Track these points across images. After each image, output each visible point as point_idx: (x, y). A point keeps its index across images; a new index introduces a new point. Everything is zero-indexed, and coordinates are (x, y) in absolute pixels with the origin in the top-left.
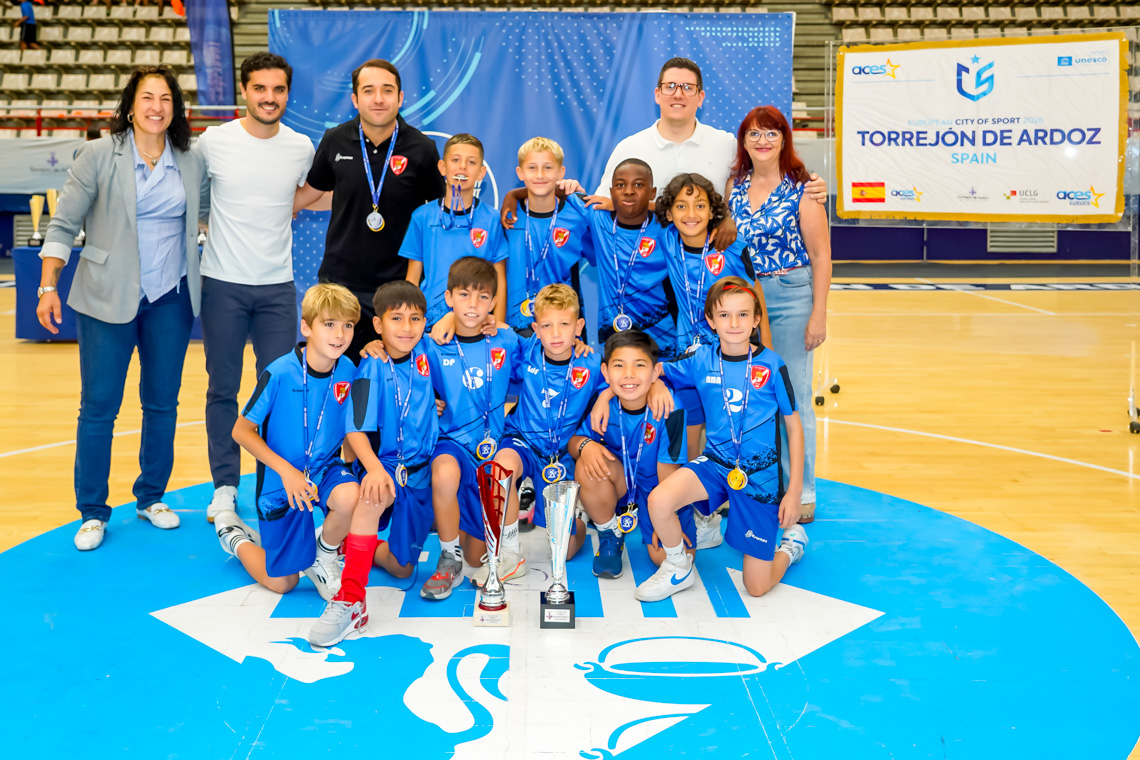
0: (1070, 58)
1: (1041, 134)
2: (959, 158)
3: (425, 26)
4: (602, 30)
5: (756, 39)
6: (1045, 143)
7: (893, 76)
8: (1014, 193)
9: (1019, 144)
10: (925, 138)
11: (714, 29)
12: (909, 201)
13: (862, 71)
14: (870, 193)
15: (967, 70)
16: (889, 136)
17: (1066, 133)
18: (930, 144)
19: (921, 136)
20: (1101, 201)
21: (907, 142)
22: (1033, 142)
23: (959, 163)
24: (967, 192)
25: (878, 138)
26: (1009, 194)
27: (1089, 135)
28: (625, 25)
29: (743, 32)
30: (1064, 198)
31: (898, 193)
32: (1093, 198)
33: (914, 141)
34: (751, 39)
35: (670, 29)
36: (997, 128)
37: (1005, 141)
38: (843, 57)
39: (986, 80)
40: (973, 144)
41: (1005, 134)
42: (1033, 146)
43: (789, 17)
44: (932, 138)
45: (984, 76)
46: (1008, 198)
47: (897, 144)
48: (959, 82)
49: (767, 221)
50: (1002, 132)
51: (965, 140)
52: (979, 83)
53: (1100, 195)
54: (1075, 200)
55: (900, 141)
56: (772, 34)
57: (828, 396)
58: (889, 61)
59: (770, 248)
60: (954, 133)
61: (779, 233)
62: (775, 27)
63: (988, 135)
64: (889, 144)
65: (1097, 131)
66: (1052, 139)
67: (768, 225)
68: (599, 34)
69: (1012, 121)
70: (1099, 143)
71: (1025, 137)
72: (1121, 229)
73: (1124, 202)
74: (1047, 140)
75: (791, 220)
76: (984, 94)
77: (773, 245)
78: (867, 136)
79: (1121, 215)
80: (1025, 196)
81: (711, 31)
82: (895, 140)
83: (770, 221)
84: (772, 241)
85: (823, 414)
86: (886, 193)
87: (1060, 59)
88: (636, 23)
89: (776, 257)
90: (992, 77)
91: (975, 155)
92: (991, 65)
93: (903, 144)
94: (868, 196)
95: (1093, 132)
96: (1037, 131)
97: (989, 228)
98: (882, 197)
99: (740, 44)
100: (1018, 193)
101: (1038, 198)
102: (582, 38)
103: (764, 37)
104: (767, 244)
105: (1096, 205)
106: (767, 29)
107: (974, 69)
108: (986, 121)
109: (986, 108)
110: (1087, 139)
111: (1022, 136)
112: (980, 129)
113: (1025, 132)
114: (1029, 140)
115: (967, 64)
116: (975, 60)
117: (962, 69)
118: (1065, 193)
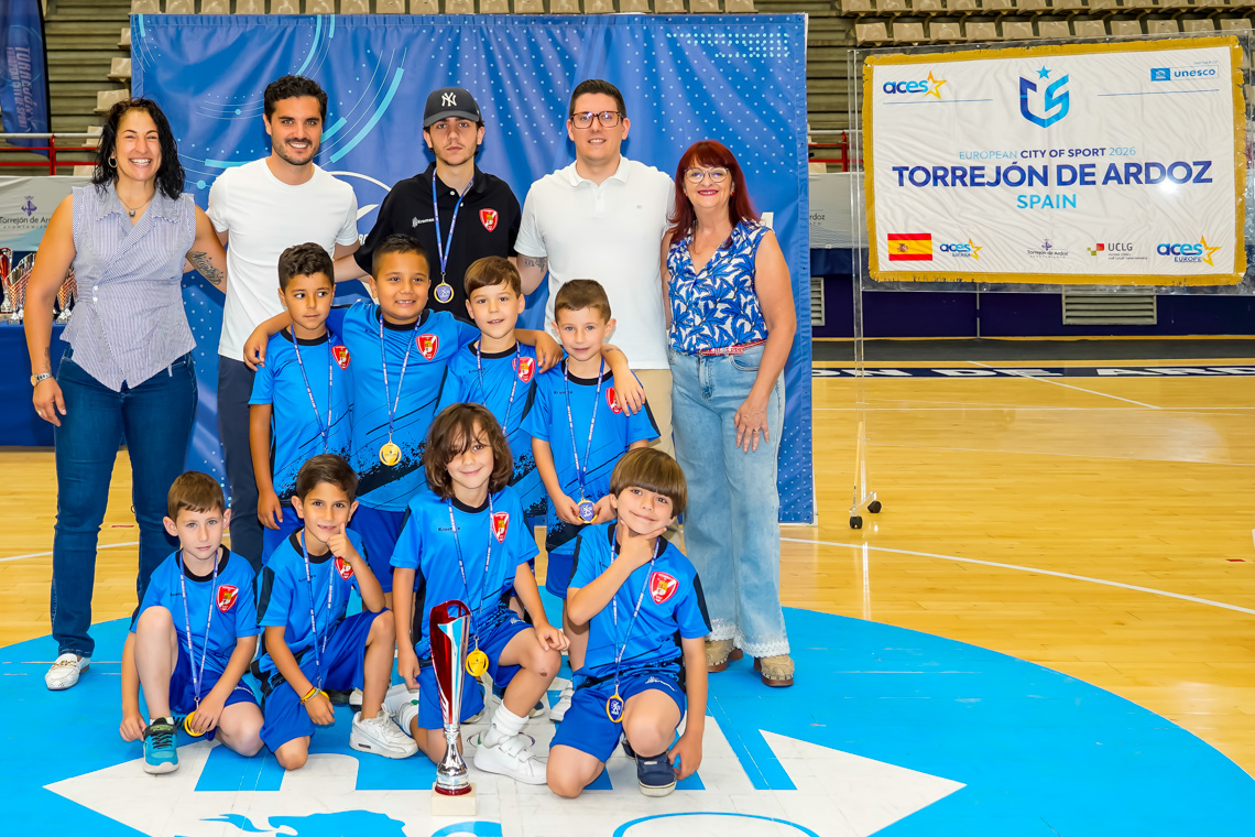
0: (1168, 70)
1: (1133, 170)
2: (1028, 201)
3: (331, 36)
4: (559, 38)
5: (758, 49)
6: (1139, 182)
7: (938, 95)
8: (1101, 247)
9: (1105, 183)
10: (982, 176)
11: (703, 35)
12: (963, 258)
13: (896, 88)
14: (913, 247)
15: (1033, 87)
16: (935, 172)
17: (1167, 168)
18: (990, 184)
19: (977, 172)
20: (1215, 256)
21: (958, 181)
23: (1028, 208)
24: (1039, 246)
25: (920, 176)
26: (1094, 248)
27: (1196, 170)
28: (589, 31)
29: (740, 39)
30: (1167, 253)
31: (949, 248)
32: (1204, 255)
33: (967, 179)
34: (751, 49)
35: (647, 36)
36: (1076, 162)
37: (1087, 179)
38: (871, 71)
39: (1059, 100)
40: (1046, 184)
41: (1087, 170)
42: (1124, 185)
43: (800, 19)
44: (990, 175)
45: (1056, 94)
46: (1094, 253)
47: (946, 184)
48: (1024, 102)
49: (714, 282)
50: (1082, 167)
51: (1034, 177)
52: (1049, 105)
53: (1215, 249)
54: (1181, 255)
55: (949, 179)
56: (779, 42)
57: (866, 517)
58: (931, 76)
59: (719, 315)
60: (1020, 169)
61: (731, 295)
62: (782, 31)
63: (1063, 171)
64: (935, 184)
65: (1207, 164)
66: (1147, 175)
67: (716, 286)
68: (555, 43)
69: (1095, 152)
70: (1210, 180)
71: (1113, 174)
72: (1243, 292)
73: (1245, 258)
74: (1142, 177)
75: (746, 280)
76: (1058, 117)
77: (722, 311)
78: (906, 173)
79: (1243, 274)
80: (1115, 251)
81: (699, 39)
82: (943, 178)
83: (718, 281)
84: (721, 306)
85: (860, 540)
86: (933, 247)
87: (1154, 71)
88: (602, 29)
89: (728, 326)
90: (1067, 94)
91: (1048, 197)
92: (1064, 80)
93: (954, 184)
94: (910, 252)
95: (1201, 167)
96: (1128, 166)
97: (1063, 293)
98: (929, 252)
99: (737, 55)
100: (1106, 247)
101: (1134, 253)
102: (534, 48)
103: (768, 45)
104: (715, 310)
105: (1210, 262)
106: (771, 35)
107: (1042, 85)
108: (1061, 153)
109: (1060, 136)
110: (1194, 175)
111: (1109, 173)
112: (1053, 164)
113: (1112, 167)
114: (1117, 177)
115: (1033, 77)
116: (1044, 73)
117: (1026, 85)
118: (1168, 247)
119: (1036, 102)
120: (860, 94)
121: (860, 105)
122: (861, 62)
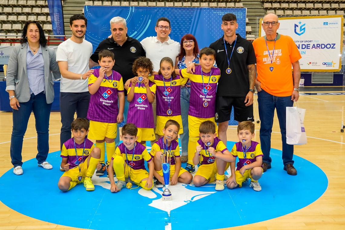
0: (327, 23)
1: (318, 45)
3: (133, 11)
6: (319, 48)
9: (312, 48)
17: (326, 45)
20: (335, 65)
22: (316, 48)
26: (309, 63)
27: (332, 46)
30: (325, 64)
32: (333, 64)
36: (306, 44)
37: (308, 47)
39: (303, 29)
41: (308, 45)
43: (245, 9)
45: (303, 28)
46: (309, 64)
48: (295, 30)
50: (307, 45)
52: (301, 30)
53: (335, 64)
54: (328, 65)
56: (240, 15)
63: (303, 46)
65: (334, 44)
66: (322, 47)
69: (310, 41)
70: (335, 48)
71: (314, 46)
72: (340, 73)
74: (320, 47)
76: (302, 33)
79: (340, 69)
80: (313, 64)
81: (221, 14)
87: (324, 23)
88: (198, 11)
90: (305, 28)
92: (304, 25)
96: (317, 45)
100: (311, 63)
101: (317, 65)
105: (334, 66)
106: (238, 13)
108: (303, 41)
109: (303, 38)
110: (331, 47)
111: (313, 46)
112: (301, 44)
113: (314, 45)
114: (315, 47)
115: (297, 24)
116: (300, 23)
117: (296, 26)
118: (325, 63)
119: (298, 29)
120: (259, 28)
121: (258, 30)
122: (259, 20)
